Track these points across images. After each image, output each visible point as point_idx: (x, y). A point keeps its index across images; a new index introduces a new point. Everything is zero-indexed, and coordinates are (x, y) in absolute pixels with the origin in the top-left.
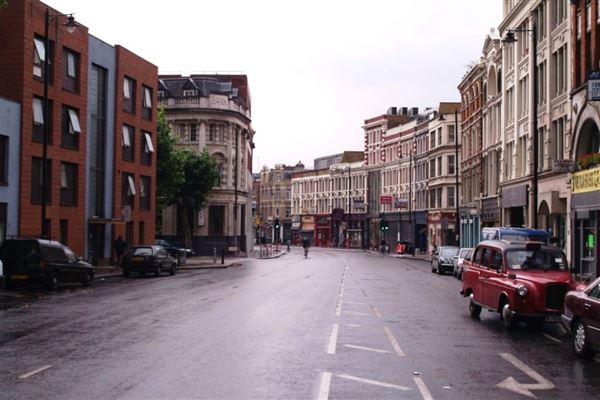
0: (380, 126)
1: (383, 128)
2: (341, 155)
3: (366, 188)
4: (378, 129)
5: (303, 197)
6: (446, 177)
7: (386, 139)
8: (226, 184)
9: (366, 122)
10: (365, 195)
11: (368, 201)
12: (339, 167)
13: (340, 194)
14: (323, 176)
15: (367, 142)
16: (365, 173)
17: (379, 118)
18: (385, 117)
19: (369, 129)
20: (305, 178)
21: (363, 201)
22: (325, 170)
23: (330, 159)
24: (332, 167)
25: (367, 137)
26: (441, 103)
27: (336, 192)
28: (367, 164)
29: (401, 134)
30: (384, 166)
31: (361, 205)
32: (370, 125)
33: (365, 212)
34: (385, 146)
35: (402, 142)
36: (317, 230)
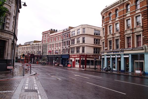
0: (48, 33)
1: (49, 34)
2: (33, 41)
3: (42, 49)
4: (47, 34)
5: (22, 51)
6: (82, 44)
7: (49, 36)
8: (8, 28)
9: (43, 32)
10: (42, 51)
11: (42, 52)
12: (33, 44)
13: (33, 50)
14: (28, 46)
15: (43, 37)
16: (42, 45)
17: (48, 31)
18: (50, 31)
19: (43, 34)
20: (22, 47)
21: (41, 52)
22: (29, 45)
23: (30, 42)
24: (31, 44)
25: (43, 36)
26: (69, 27)
27: (32, 50)
28: (42, 43)
29: (56, 35)
30: (49, 43)
31: (40, 53)
32: (44, 33)
33: (41, 55)
34: (49, 38)
35: (56, 36)
36: (25, 59)
